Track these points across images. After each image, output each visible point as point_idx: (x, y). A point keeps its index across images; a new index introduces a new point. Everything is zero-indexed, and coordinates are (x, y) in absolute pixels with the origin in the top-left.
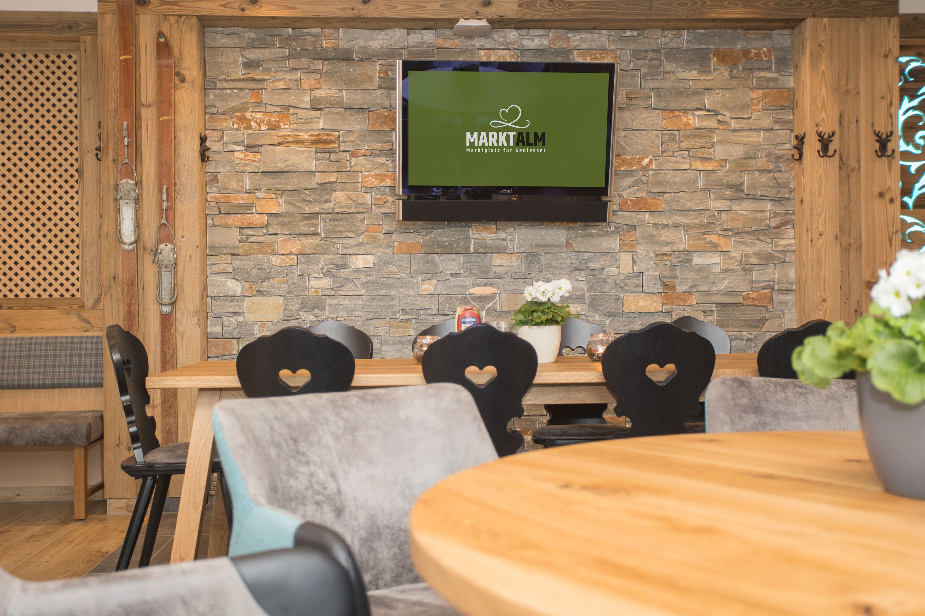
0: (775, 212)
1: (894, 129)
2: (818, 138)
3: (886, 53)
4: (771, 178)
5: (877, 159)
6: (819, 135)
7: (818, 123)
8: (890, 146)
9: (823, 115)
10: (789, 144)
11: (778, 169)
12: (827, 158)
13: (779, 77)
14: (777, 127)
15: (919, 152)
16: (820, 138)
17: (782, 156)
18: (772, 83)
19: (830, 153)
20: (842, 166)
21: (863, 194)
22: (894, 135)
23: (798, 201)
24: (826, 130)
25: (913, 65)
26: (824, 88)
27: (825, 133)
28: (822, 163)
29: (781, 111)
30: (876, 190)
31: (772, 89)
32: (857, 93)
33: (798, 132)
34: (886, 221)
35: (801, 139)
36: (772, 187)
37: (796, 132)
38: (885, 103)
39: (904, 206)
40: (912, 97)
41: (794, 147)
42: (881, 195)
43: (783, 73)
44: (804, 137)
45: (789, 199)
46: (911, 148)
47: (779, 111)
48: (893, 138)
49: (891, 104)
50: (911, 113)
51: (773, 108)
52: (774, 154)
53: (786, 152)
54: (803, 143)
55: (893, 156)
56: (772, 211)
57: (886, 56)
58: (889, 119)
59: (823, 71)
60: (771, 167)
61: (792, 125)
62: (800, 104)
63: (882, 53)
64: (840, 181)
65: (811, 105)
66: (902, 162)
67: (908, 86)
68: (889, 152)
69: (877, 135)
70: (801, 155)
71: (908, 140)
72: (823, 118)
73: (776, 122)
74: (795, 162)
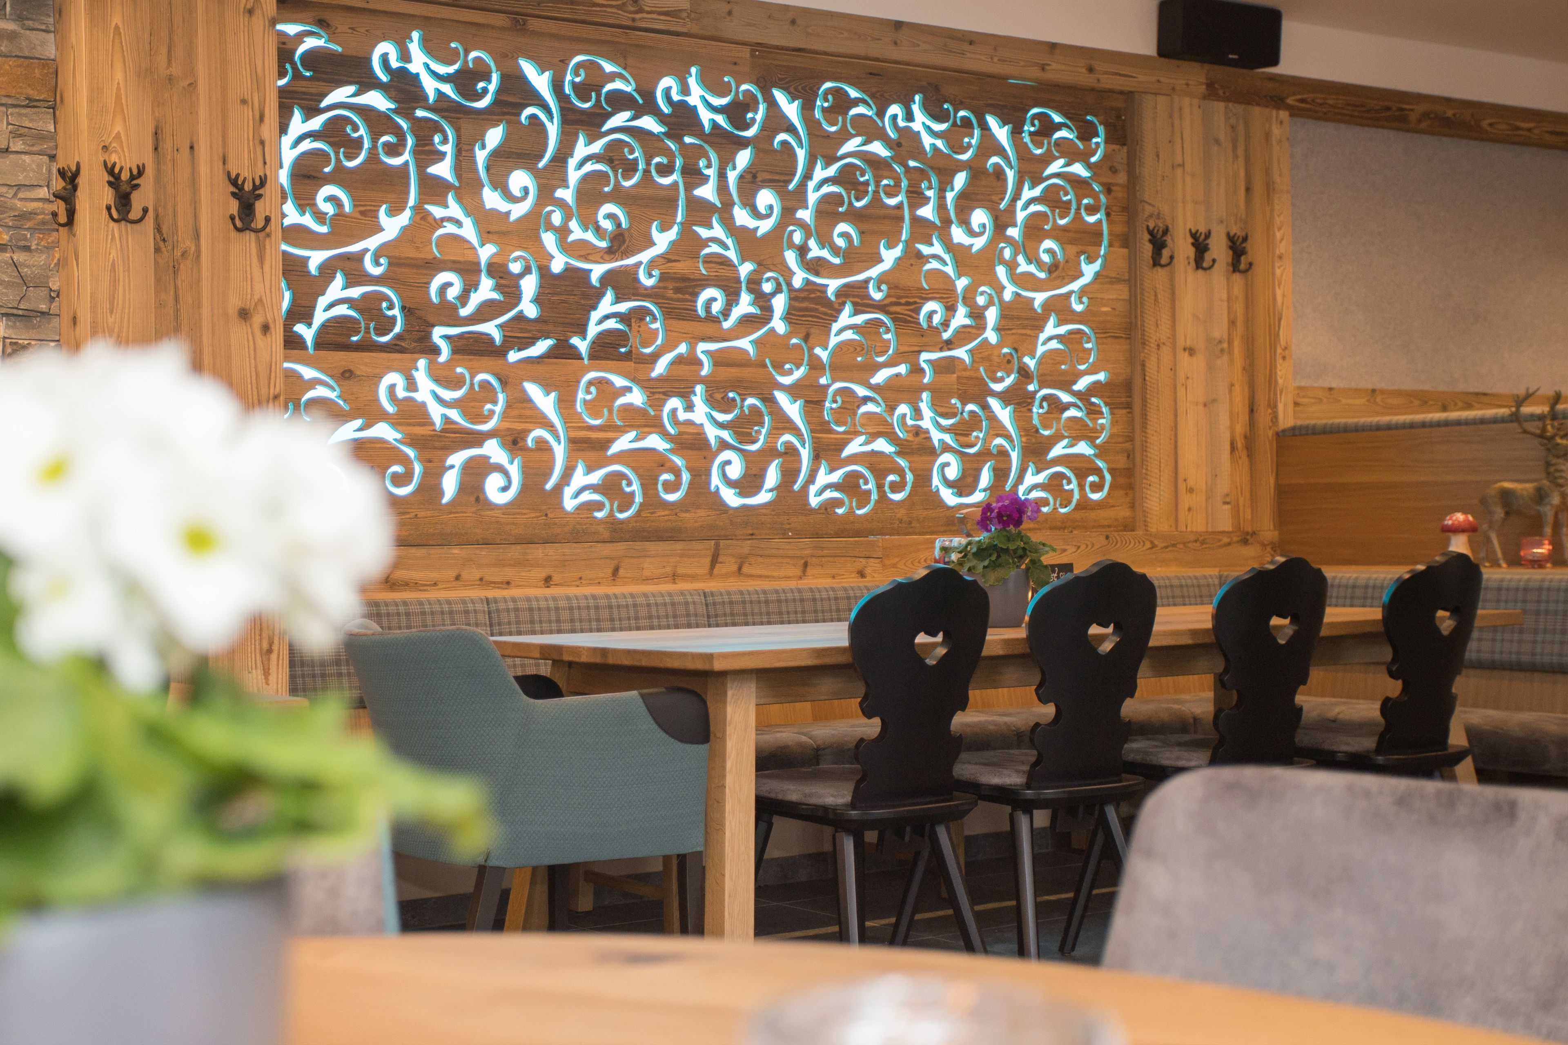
0: (16, 343)
1: (268, 174)
2: (107, 177)
3: (248, 7)
4: (6, 263)
5: (234, 234)
6: (111, 171)
7: (107, 144)
8: (261, 209)
9: (119, 128)
10: (46, 189)
11: (23, 243)
12: (129, 225)
13: (22, 31)
14: (18, 145)
15: (324, 229)
16: (112, 179)
17: (31, 213)
18: (5, 43)
19: (134, 214)
20: (162, 245)
21: (206, 312)
22: (268, 185)
23: (66, 319)
24: (125, 161)
25: (310, 43)
26: (118, 66)
27: (121, 169)
28: (117, 235)
29: (28, 110)
30: (234, 303)
31: (6, 56)
32: (191, 84)
33: (66, 161)
34: (254, 374)
35: (71, 178)
36: (9, 285)
37: (61, 163)
38: (250, 113)
39: (293, 343)
40: (311, 111)
41: (56, 196)
42: (244, 314)
43: (30, 23)
44: (76, 174)
45: (48, 314)
46: (308, 221)
47: (23, 111)
48: (266, 191)
49: (262, 118)
50: (307, 145)
51: (10, 101)
52: (11, 209)
53: (40, 204)
54: (75, 188)
55: (268, 230)
56: (8, 341)
57: (250, 12)
58: (259, 149)
59: (117, 28)
60: (6, 237)
61: (51, 144)
62: (68, 96)
63: (242, 6)
64: (158, 280)
65: (91, 101)
66: (284, 247)
67: (301, 87)
68: (259, 223)
69: (234, 182)
70: (71, 213)
71: (302, 202)
72: (118, 133)
73: (17, 134)
74: (61, 229)
